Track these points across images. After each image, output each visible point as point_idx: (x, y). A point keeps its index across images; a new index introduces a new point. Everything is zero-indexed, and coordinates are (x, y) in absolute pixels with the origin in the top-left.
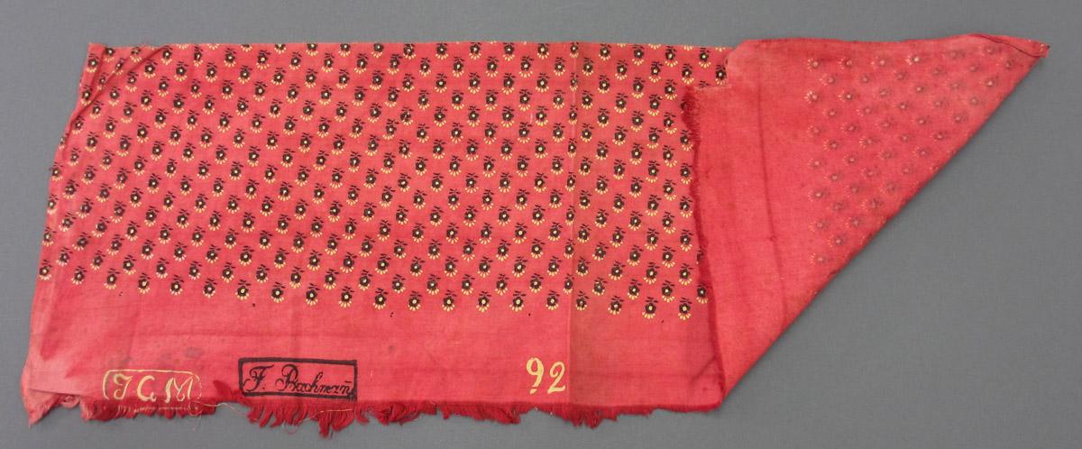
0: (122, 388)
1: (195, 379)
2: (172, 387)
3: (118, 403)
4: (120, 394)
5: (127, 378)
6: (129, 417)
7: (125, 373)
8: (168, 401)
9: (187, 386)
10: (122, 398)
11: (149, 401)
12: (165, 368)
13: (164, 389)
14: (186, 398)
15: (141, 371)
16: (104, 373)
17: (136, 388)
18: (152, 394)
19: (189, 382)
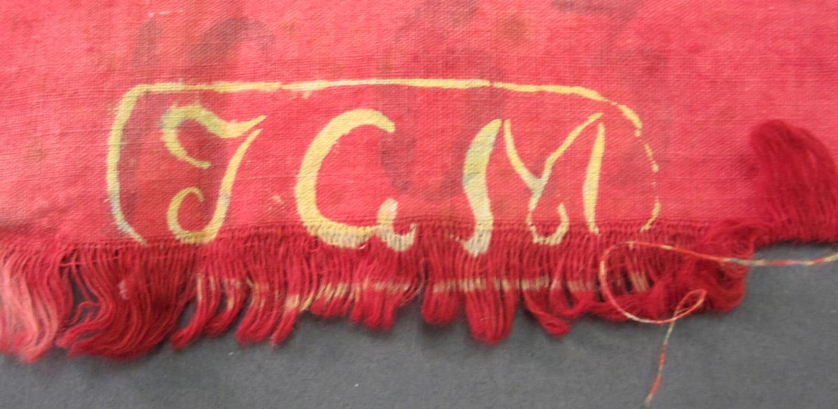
0: (208, 182)
1: (614, 121)
2: (499, 170)
5: (229, 130)
7: (218, 104)
8: (478, 244)
9: (576, 162)
10: (212, 230)
11: (372, 251)
12: (449, 70)
13: (454, 185)
14: (578, 225)
15: (308, 87)
16: (114, 97)
17: (286, 182)
18: (389, 209)
19: (588, 138)
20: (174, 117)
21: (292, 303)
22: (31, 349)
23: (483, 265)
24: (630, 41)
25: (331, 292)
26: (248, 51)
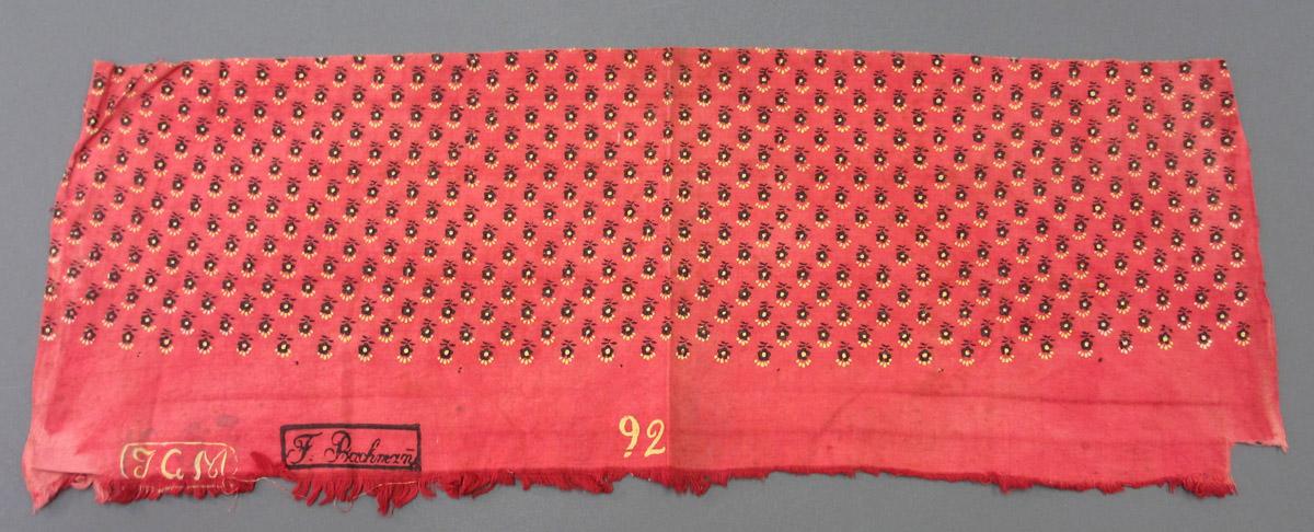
0: (143, 465)
1: (229, 452)
2: (203, 462)
3: (139, 482)
4: (141, 471)
5: (148, 453)
6: (151, 499)
7: (145, 447)
8: (197, 478)
9: (221, 459)
10: (144, 476)
11: (175, 480)
12: (192, 440)
13: (193, 465)
14: (219, 473)
15: (165, 444)
16: (122, 447)
17: (159, 465)
18: (179, 471)
19: (222, 456)
20: (136, 451)
21: (159, 491)
22: (103, 500)
23: (197, 482)
24: (233, 433)
25: (167, 488)
26: (153, 436)
